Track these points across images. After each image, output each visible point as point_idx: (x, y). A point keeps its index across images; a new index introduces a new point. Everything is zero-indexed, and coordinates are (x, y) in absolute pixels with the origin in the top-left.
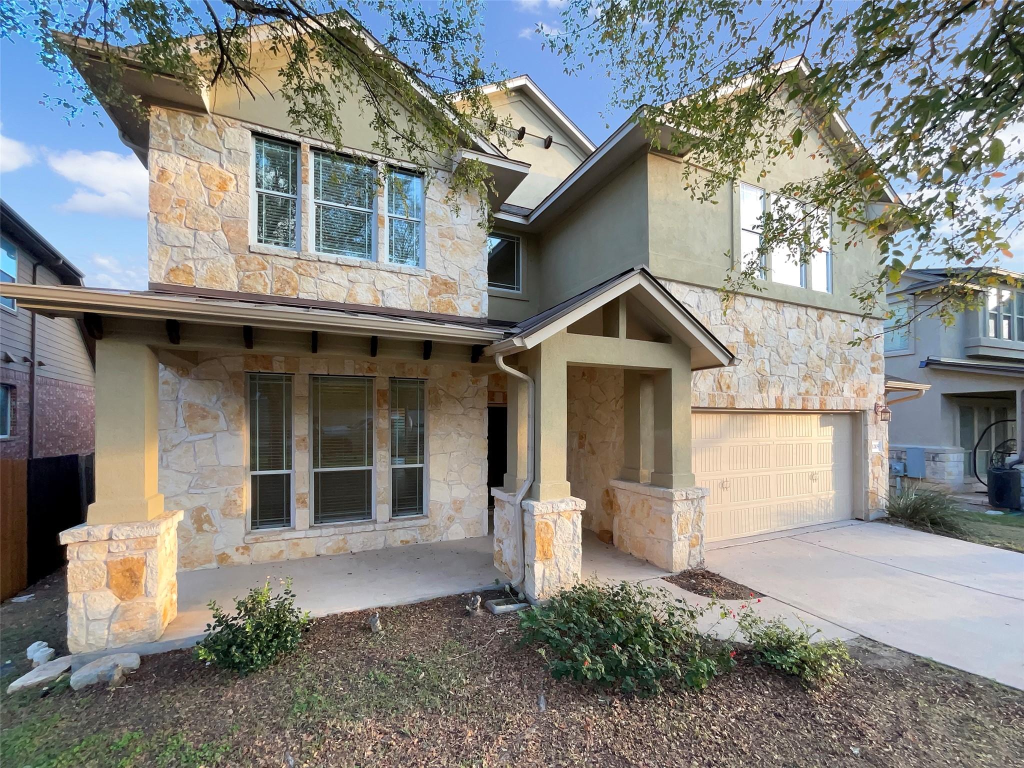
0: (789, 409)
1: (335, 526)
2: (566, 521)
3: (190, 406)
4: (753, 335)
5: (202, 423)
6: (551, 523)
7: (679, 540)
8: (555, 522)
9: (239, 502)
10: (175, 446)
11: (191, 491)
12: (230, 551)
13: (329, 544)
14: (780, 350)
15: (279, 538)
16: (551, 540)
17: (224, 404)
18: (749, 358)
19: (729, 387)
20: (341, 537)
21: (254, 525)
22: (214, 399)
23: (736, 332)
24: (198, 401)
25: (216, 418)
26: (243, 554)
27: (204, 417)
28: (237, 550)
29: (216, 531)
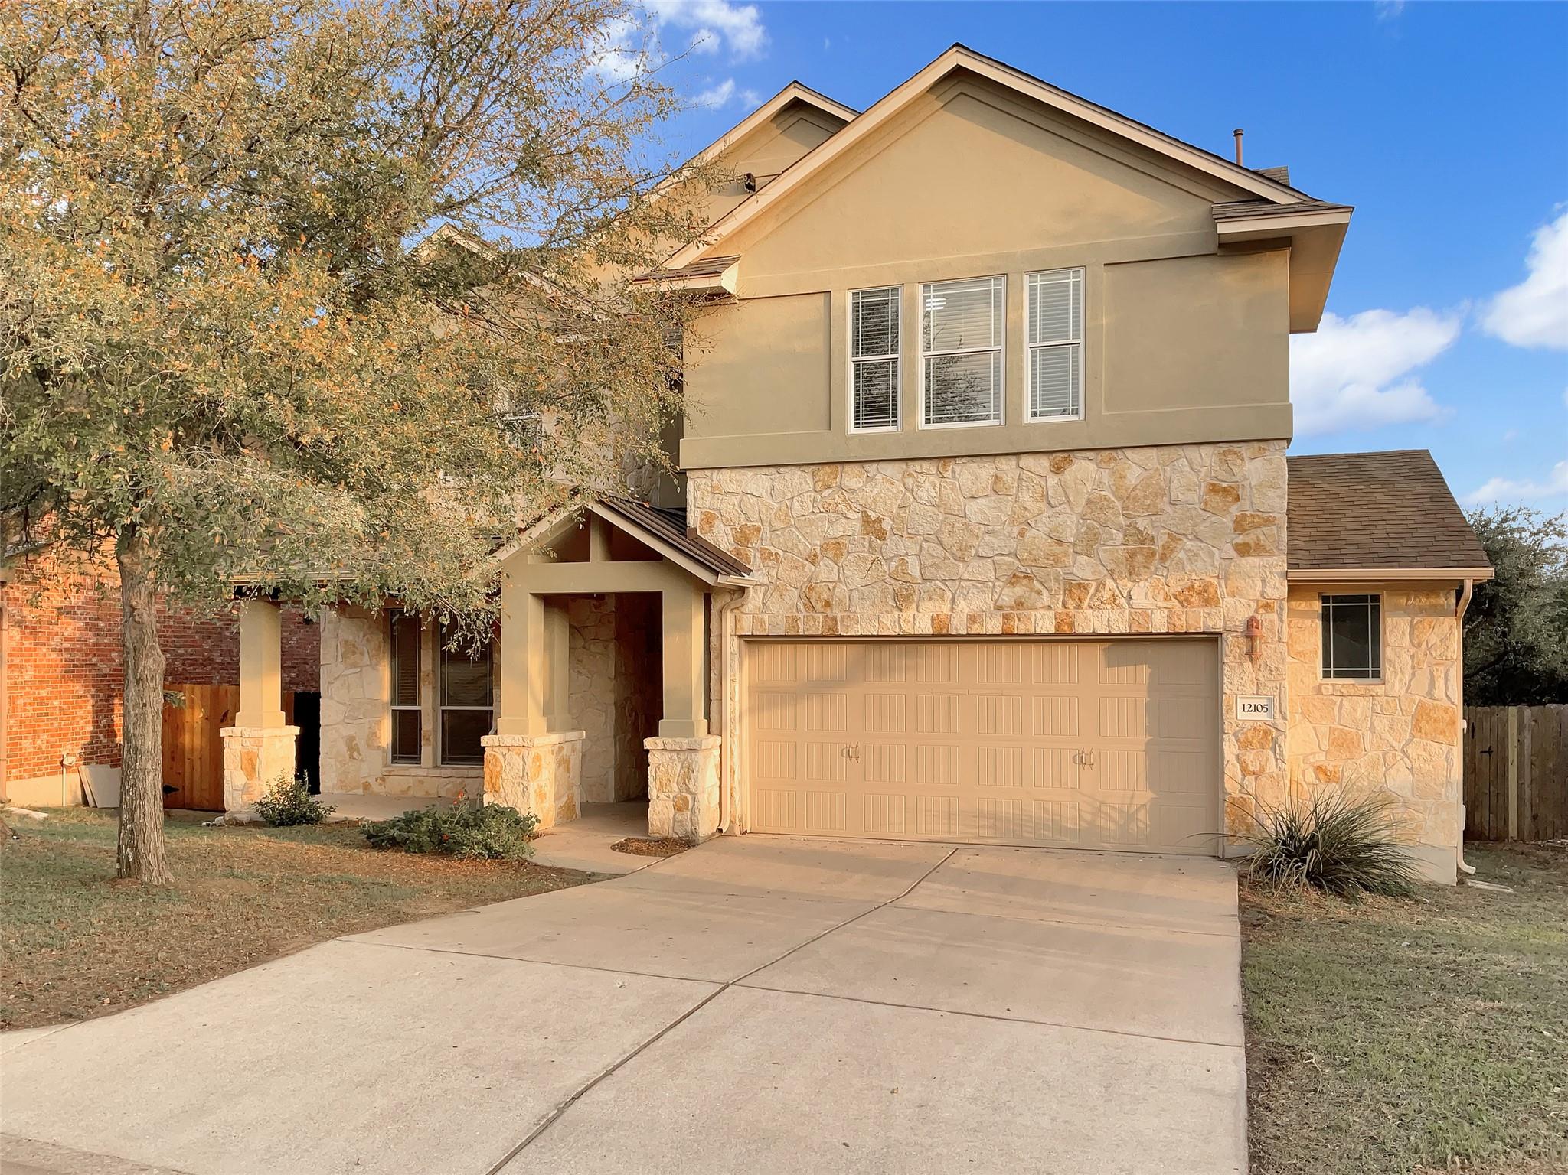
0: (968, 635)
1: (454, 769)
2: (515, 756)
3: (346, 642)
4: (879, 521)
5: (353, 658)
6: (500, 757)
7: (658, 797)
8: (504, 756)
9: (378, 734)
10: (336, 679)
11: (347, 721)
12: (371, 781)
13: (449, 786)
14: (944, 538)
15: (407, 773)
16: (499, 773)
17: (368, 641)
18: (871, 557)
19: (828, 604)
20: (459, 780)
21: (395, 760)
22: (361, 635)
23: (844, 521)
24: (351, 638)
25: (362, 654)
26: (380, 784)
27: (354, 653)
28: (377, 780)
29: (362, 760)
